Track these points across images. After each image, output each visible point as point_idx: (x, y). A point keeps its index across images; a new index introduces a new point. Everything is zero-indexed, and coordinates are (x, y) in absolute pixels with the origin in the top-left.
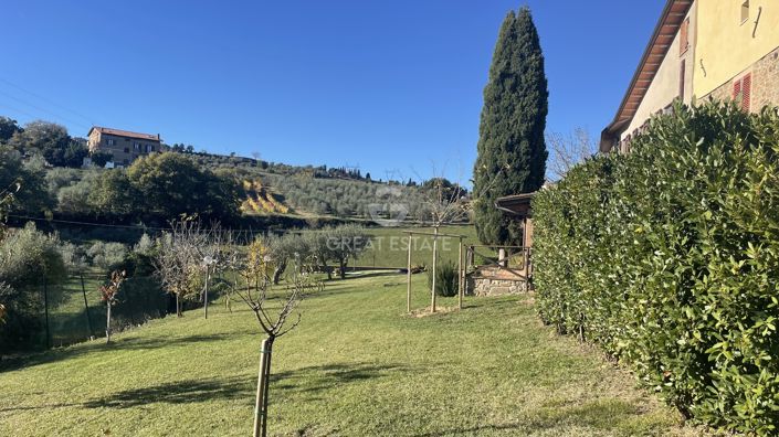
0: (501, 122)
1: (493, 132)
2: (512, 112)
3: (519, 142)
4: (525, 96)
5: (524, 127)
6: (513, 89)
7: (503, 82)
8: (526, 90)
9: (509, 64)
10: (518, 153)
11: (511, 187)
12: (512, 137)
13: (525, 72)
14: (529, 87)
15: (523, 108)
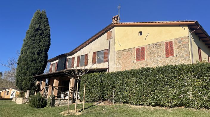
0: (35, 44)
1: (32, 47)
2: (40, 42)
3: (41, 52)
4: (45, 38)
5: (44, 48)
6: (41, 34)
7: (37, 31)
8: (45, 36)
9: (39, 26)
10: (41, 56)
11: (38, 67)
12: (40, 50)
13: (45, 31)
14: (46, 35)
15: (44, 41)
